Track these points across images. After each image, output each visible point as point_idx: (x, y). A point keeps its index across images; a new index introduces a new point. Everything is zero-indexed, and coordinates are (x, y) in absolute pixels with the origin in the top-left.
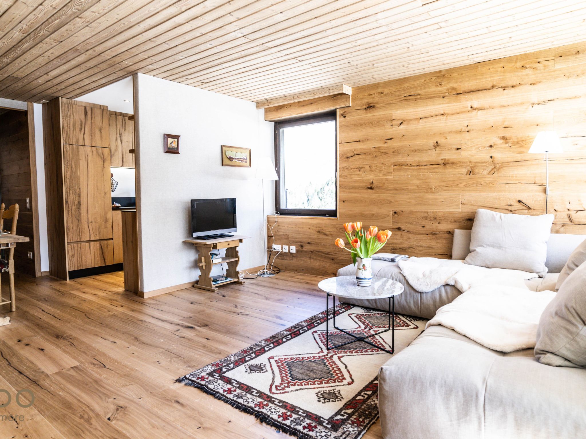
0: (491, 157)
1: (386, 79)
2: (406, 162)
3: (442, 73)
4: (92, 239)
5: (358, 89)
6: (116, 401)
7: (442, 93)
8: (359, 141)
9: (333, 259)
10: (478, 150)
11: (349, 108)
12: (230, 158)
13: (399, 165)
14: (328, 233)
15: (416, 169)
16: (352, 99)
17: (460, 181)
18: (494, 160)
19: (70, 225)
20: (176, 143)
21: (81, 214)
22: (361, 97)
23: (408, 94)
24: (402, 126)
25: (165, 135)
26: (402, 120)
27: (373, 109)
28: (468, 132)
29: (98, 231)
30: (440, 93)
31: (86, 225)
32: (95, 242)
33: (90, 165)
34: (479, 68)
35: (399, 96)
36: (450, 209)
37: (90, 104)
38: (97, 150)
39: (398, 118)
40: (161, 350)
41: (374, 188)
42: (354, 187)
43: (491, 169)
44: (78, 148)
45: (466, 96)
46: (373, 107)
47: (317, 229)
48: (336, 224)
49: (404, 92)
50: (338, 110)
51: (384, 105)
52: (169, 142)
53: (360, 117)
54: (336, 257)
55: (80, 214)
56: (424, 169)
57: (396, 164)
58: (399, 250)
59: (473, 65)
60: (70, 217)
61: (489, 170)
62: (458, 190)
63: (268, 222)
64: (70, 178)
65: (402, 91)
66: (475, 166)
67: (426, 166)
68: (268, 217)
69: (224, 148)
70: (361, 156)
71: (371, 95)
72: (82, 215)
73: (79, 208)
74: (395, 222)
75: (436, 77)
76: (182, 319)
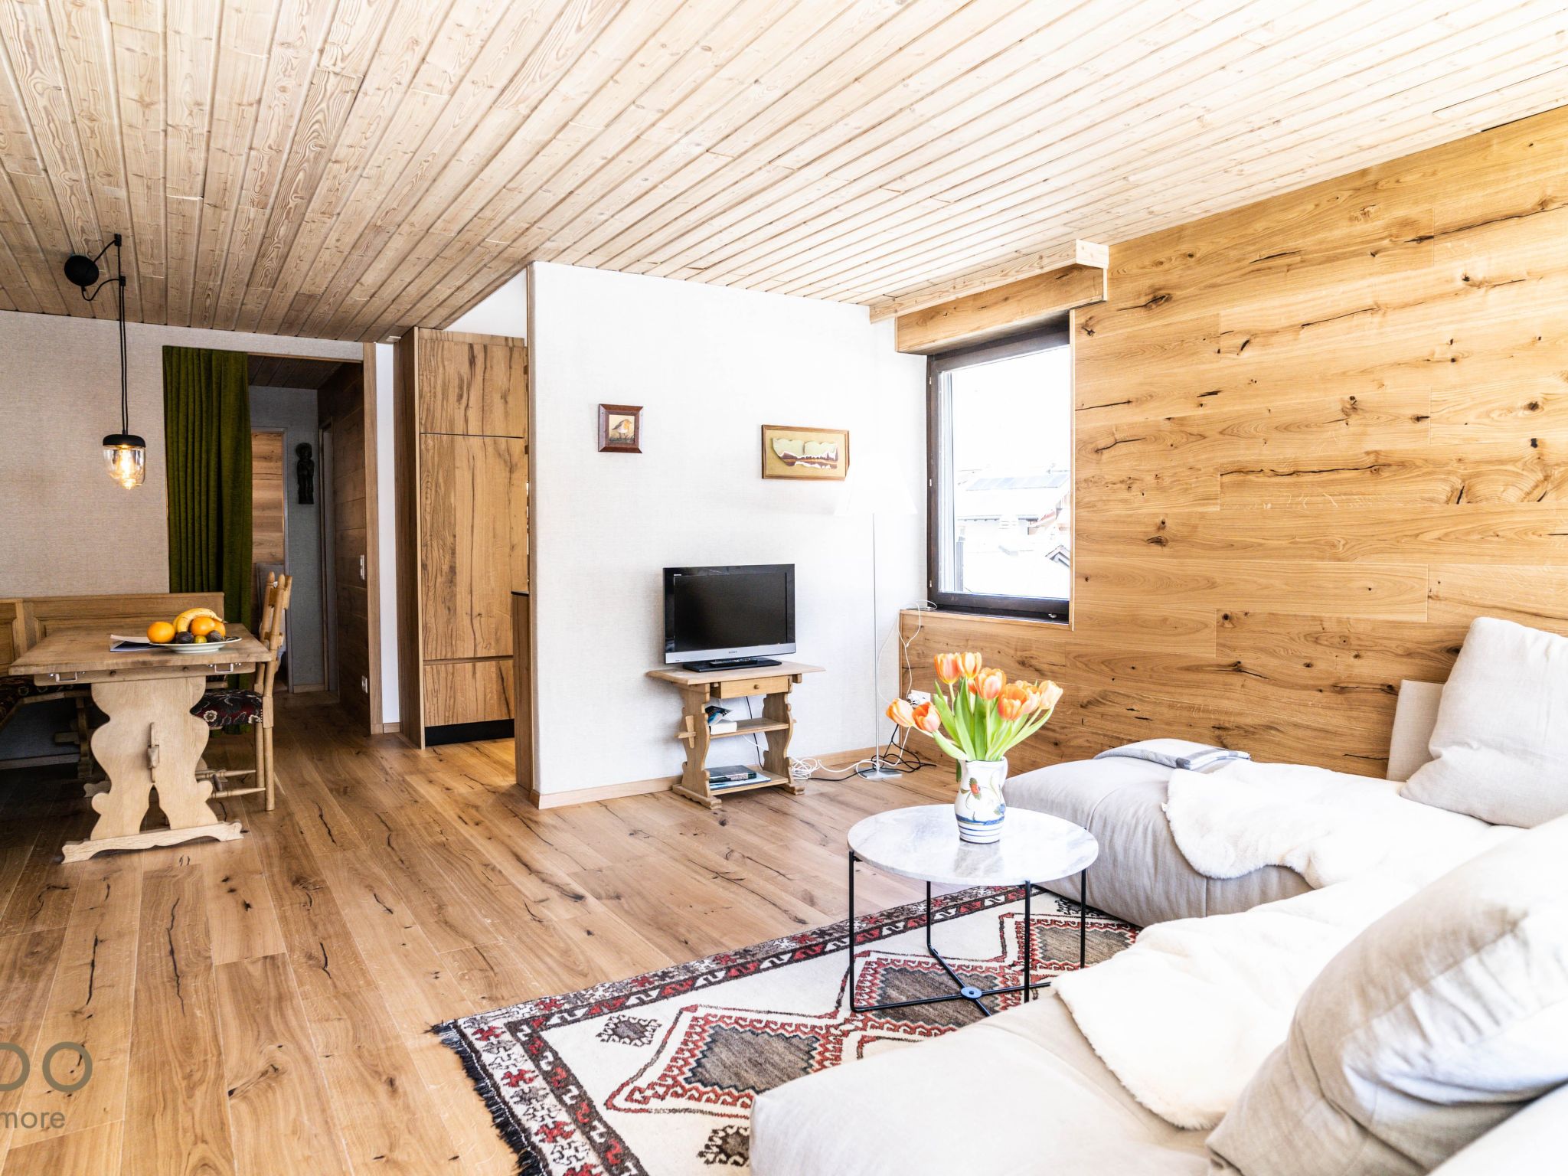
0: (1534, 443)
1: (1196, 213)
2: (1258, 462)
3: (1372, 178)
4: (479, 655)
5: (1126, 250)
6: (278, 1054)
7: (1368, 242)
8: (1129, 402)
9: (1056, 744)
10: (1486, 421)
11: (1102, 305)
12: (786, 457)
13: (1239, 471)
14: (1045, 667)
15: (1289, 485)
16: (1109, 279)
17: (1425, 524)
18: (1545, 451)
19: (431, 622)
20: (632, 427)
21: (455, 595)
22: (1135, 271)
23: (1266, 253)
24: (1247, 353)
25: (602, 408)
26: (1247, 332)
27: (1166, 306)
28: (1453, 360)
29: (493, 636)
30: (1363, 243)
31: (467, 621)
32: (487, 663)
33: (478, 480)
34: (1495, 148)
35: (1239, 261)
36: (1391, 612)
37: (482, 336)
38: (495, 443)
39: (1236, 327)
40: (468, 945)
41: (1167, 541)
42: (1113, 538)
43: (1533, 484)
44: (452, 441)
45: (1448, 244)
46: (1167, 300)
47: (1019, 653)
48: (1066, 643)
49: (1252, 248)
50: (1073, 314)
51: (1198, 292)
52: (612, 424)
53: (1129, 330)
54: (1063, 737)
55: (453, 595)
56: (1313, 484)
57: (1230, 468)
58: (1236, 732)
59: (1474, 139)
60: (430, 602)
61: (1527, 485)
62: (1420, 551)
63: (903, 628)
64: (434, 511)
65: (1248, 244)
66: (1478, 475)
67: (1317, 476)
68: (902, 616)
69: (769, 433)
70: (1134, 447)
71: (1161, 263)
72: (458, 597)
73: (451, 582)
74: (1224, 646)
75: (1350, 192)
76: (576, 874)
